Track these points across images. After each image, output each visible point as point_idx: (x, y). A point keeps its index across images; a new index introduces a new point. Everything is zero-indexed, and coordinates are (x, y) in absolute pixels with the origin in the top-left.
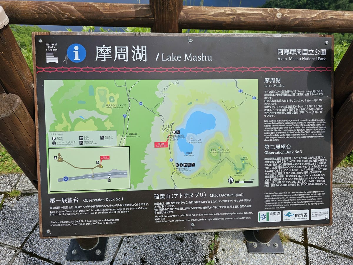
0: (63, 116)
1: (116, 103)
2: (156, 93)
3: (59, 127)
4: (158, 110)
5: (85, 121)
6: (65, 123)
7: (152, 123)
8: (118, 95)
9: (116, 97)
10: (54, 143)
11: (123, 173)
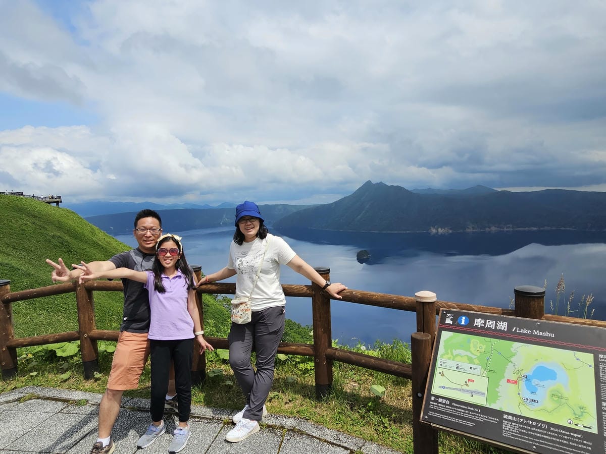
0: (449, 351)
1: (483, 350)
2: (511, 349)
3: (446, 356)
4: (512, 360)
5: (462, 357)
6: (450, 355)
7: (507, 366)
8: (485, 346)
9: (484, 347)
10: (441, 365)
11: (483, 394)
